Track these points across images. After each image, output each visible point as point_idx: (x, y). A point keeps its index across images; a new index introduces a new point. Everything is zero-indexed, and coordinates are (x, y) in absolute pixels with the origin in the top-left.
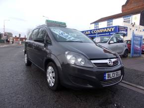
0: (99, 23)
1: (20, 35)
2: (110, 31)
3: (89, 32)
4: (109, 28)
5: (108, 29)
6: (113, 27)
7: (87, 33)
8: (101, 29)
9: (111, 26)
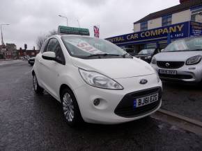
0: (149, 22)
1: (26, 46)
2: (175, 31)
3: (136, 36)
4: (173, 26)
5: (171, 28)
6: (180, 24)
7: (132, 37)
8: (158, 29)
9: (169, 24)
